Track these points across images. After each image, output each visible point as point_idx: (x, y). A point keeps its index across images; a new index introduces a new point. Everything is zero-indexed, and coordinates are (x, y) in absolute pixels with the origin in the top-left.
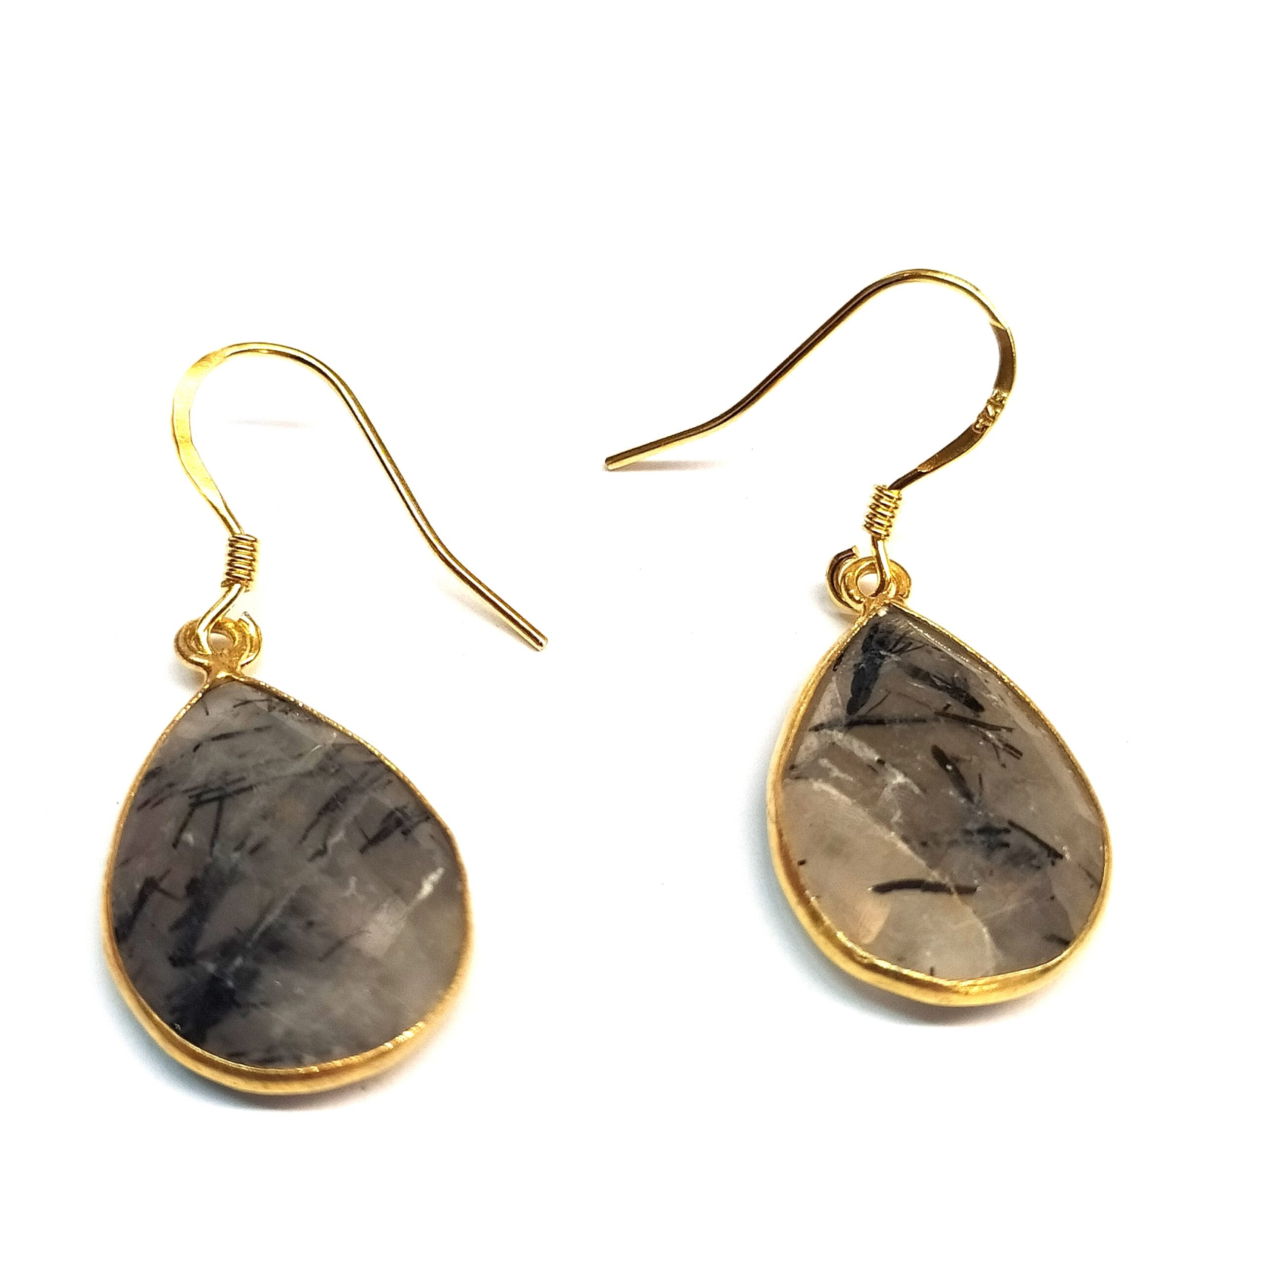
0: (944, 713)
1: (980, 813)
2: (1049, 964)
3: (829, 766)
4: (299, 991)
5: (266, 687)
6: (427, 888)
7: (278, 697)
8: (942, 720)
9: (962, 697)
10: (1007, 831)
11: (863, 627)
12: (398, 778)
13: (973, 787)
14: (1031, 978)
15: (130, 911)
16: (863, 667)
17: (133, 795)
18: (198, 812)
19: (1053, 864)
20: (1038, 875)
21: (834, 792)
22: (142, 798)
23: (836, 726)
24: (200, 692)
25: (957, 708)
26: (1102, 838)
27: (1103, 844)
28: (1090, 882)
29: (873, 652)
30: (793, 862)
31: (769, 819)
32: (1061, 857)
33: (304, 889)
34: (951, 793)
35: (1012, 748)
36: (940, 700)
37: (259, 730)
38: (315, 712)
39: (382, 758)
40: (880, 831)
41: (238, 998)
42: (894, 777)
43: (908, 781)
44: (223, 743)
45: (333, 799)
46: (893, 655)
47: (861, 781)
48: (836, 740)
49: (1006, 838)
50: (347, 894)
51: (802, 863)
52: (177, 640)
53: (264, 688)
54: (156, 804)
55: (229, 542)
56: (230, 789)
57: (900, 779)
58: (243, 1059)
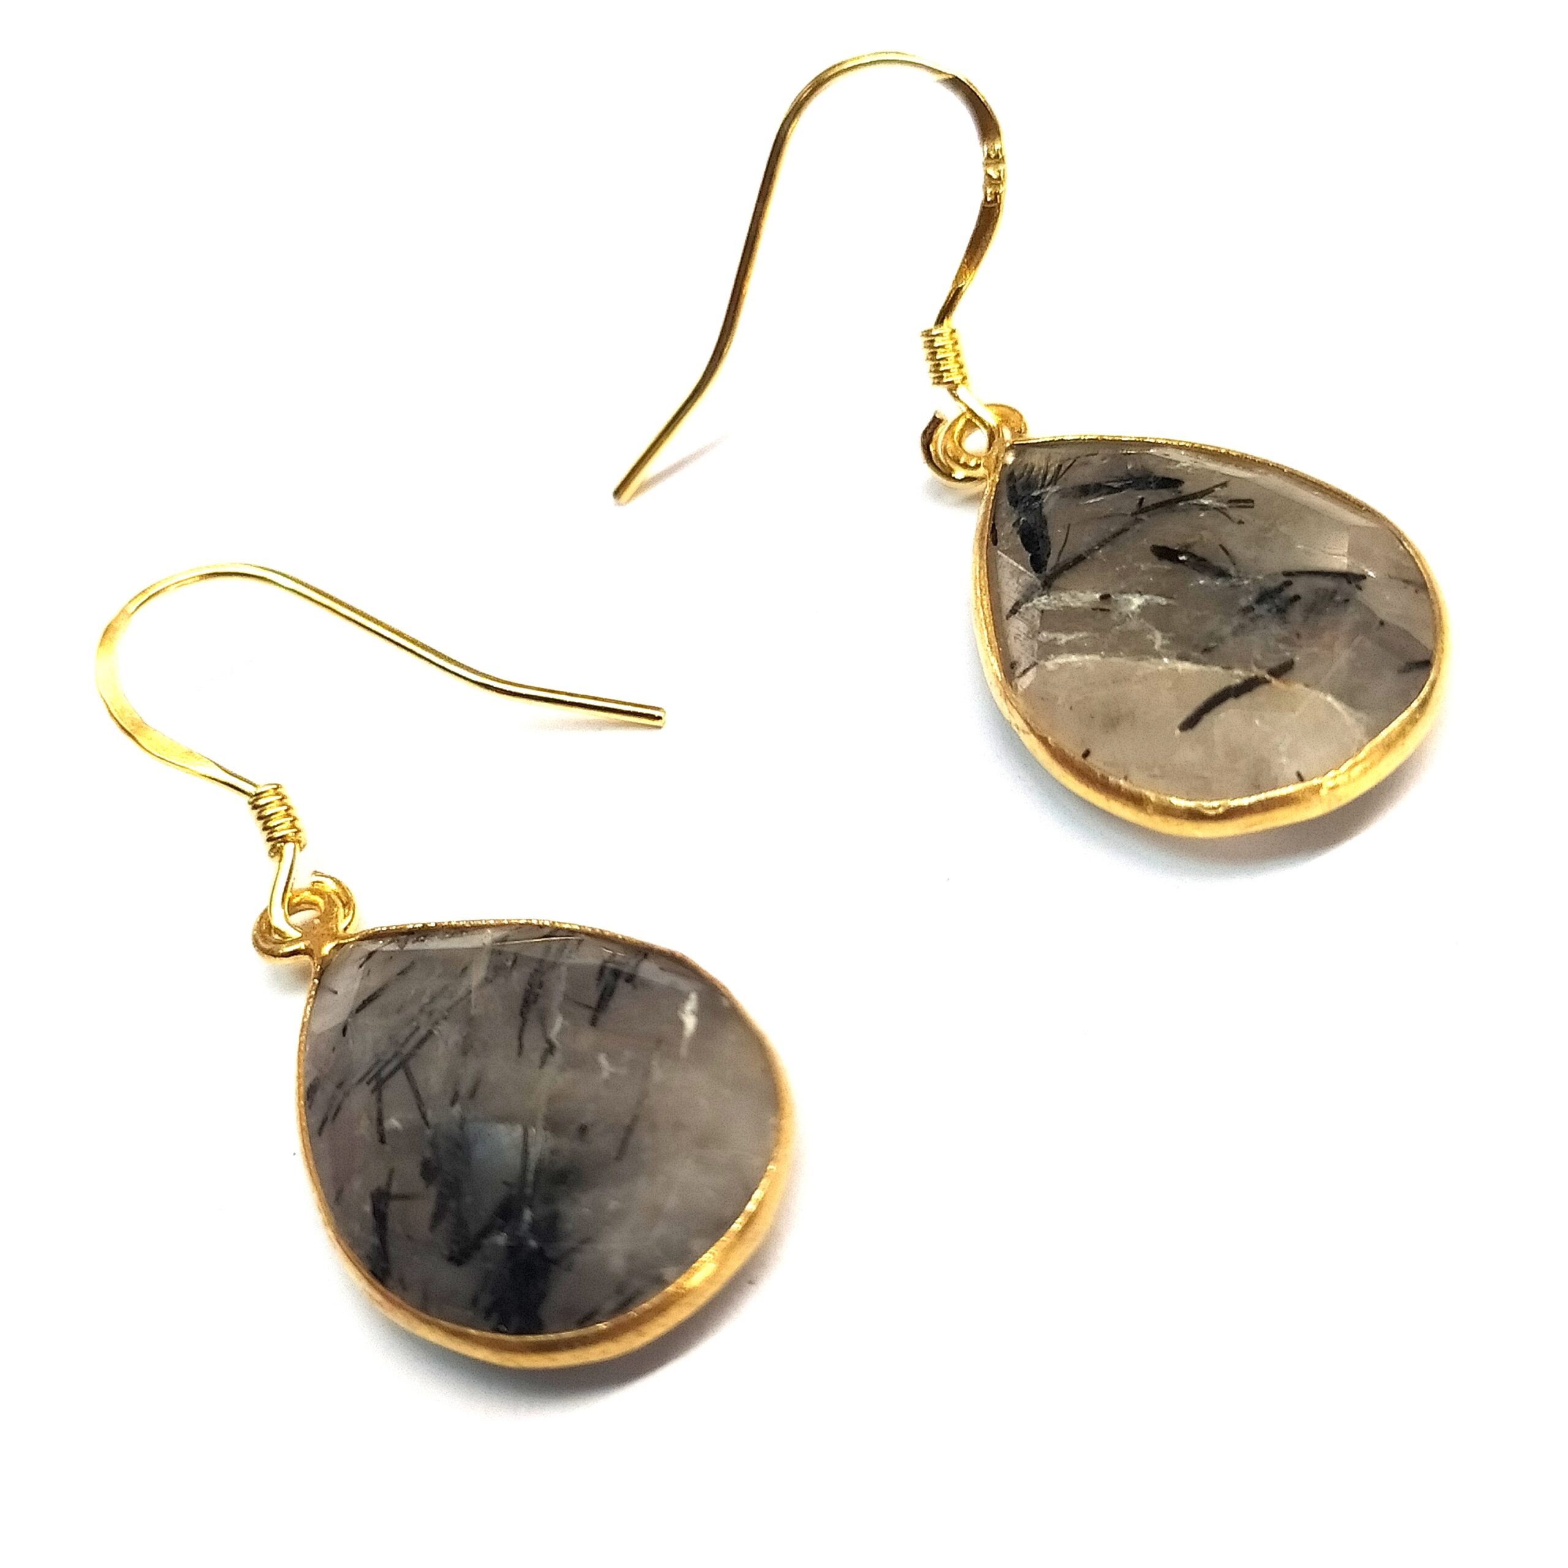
0: (1142, 509)
1: (1246, 582)
2: (1422, 695)
3: (1052, 636)
4: (613, 1205)
5: (384, 931)
6: (690, 1022)
7: (403, 934)
8: (1143, 517)
9: (1150, 483)
10: (1288, 584)
11: (998, 484)
12: (588, 934)
13: (1223, 563)
14: (1413, 721)
15: (375, 1240)
16: (1023, 521)
17: (304, 1124)
18: (388, 1094)
19: (1360, 589)
20: (1351, 609)
21: (1073, 658)
22: (317, 1120)
23: (1033, 593)
24: (315, 978)
25: (1152, 497)
26: (1397, 537)
27: (1401, 542)
28: (1411, 589)
29: (1024, 501)
30: (1076, 758)
31: (1021, 735)
32: (1363, 577)
33: (552, 1100)
34: (1201, 582)
35: (1239, 501)
36: (1128, 501)
37: (402, 973)
38: (453, 923)
39: (557, 925)
40: (1148, 666)
41: (550, 1253)
42: (1129, 602)
43: (1147, 597)
44: (369, 1009)
45: (527, 991)
46: (1048, 489)
47: (1096, 630)
48: (1042, 607)
49: (1290, 592)
50: (605, 1074)
51: (1086, 754)
52: (256, 943)
53: (381, 932)
54: (336, 1114)
55: (250, 806)
56: (406, 1050)
57: (1137, 601)
58: (598, 1318)
